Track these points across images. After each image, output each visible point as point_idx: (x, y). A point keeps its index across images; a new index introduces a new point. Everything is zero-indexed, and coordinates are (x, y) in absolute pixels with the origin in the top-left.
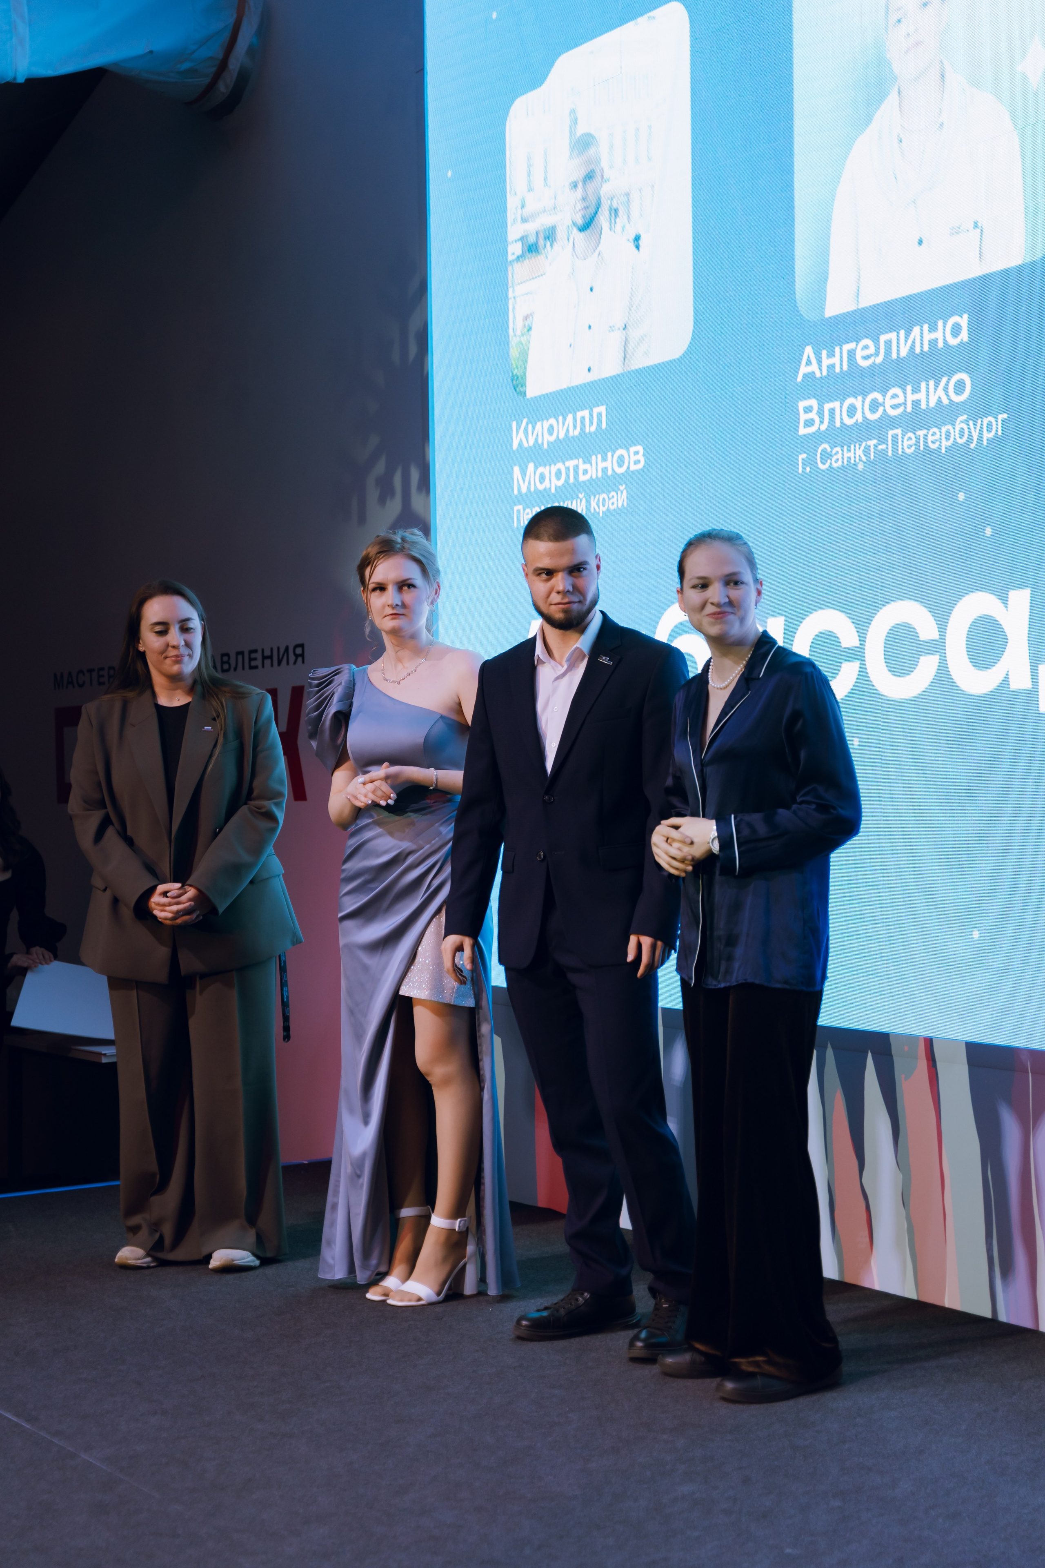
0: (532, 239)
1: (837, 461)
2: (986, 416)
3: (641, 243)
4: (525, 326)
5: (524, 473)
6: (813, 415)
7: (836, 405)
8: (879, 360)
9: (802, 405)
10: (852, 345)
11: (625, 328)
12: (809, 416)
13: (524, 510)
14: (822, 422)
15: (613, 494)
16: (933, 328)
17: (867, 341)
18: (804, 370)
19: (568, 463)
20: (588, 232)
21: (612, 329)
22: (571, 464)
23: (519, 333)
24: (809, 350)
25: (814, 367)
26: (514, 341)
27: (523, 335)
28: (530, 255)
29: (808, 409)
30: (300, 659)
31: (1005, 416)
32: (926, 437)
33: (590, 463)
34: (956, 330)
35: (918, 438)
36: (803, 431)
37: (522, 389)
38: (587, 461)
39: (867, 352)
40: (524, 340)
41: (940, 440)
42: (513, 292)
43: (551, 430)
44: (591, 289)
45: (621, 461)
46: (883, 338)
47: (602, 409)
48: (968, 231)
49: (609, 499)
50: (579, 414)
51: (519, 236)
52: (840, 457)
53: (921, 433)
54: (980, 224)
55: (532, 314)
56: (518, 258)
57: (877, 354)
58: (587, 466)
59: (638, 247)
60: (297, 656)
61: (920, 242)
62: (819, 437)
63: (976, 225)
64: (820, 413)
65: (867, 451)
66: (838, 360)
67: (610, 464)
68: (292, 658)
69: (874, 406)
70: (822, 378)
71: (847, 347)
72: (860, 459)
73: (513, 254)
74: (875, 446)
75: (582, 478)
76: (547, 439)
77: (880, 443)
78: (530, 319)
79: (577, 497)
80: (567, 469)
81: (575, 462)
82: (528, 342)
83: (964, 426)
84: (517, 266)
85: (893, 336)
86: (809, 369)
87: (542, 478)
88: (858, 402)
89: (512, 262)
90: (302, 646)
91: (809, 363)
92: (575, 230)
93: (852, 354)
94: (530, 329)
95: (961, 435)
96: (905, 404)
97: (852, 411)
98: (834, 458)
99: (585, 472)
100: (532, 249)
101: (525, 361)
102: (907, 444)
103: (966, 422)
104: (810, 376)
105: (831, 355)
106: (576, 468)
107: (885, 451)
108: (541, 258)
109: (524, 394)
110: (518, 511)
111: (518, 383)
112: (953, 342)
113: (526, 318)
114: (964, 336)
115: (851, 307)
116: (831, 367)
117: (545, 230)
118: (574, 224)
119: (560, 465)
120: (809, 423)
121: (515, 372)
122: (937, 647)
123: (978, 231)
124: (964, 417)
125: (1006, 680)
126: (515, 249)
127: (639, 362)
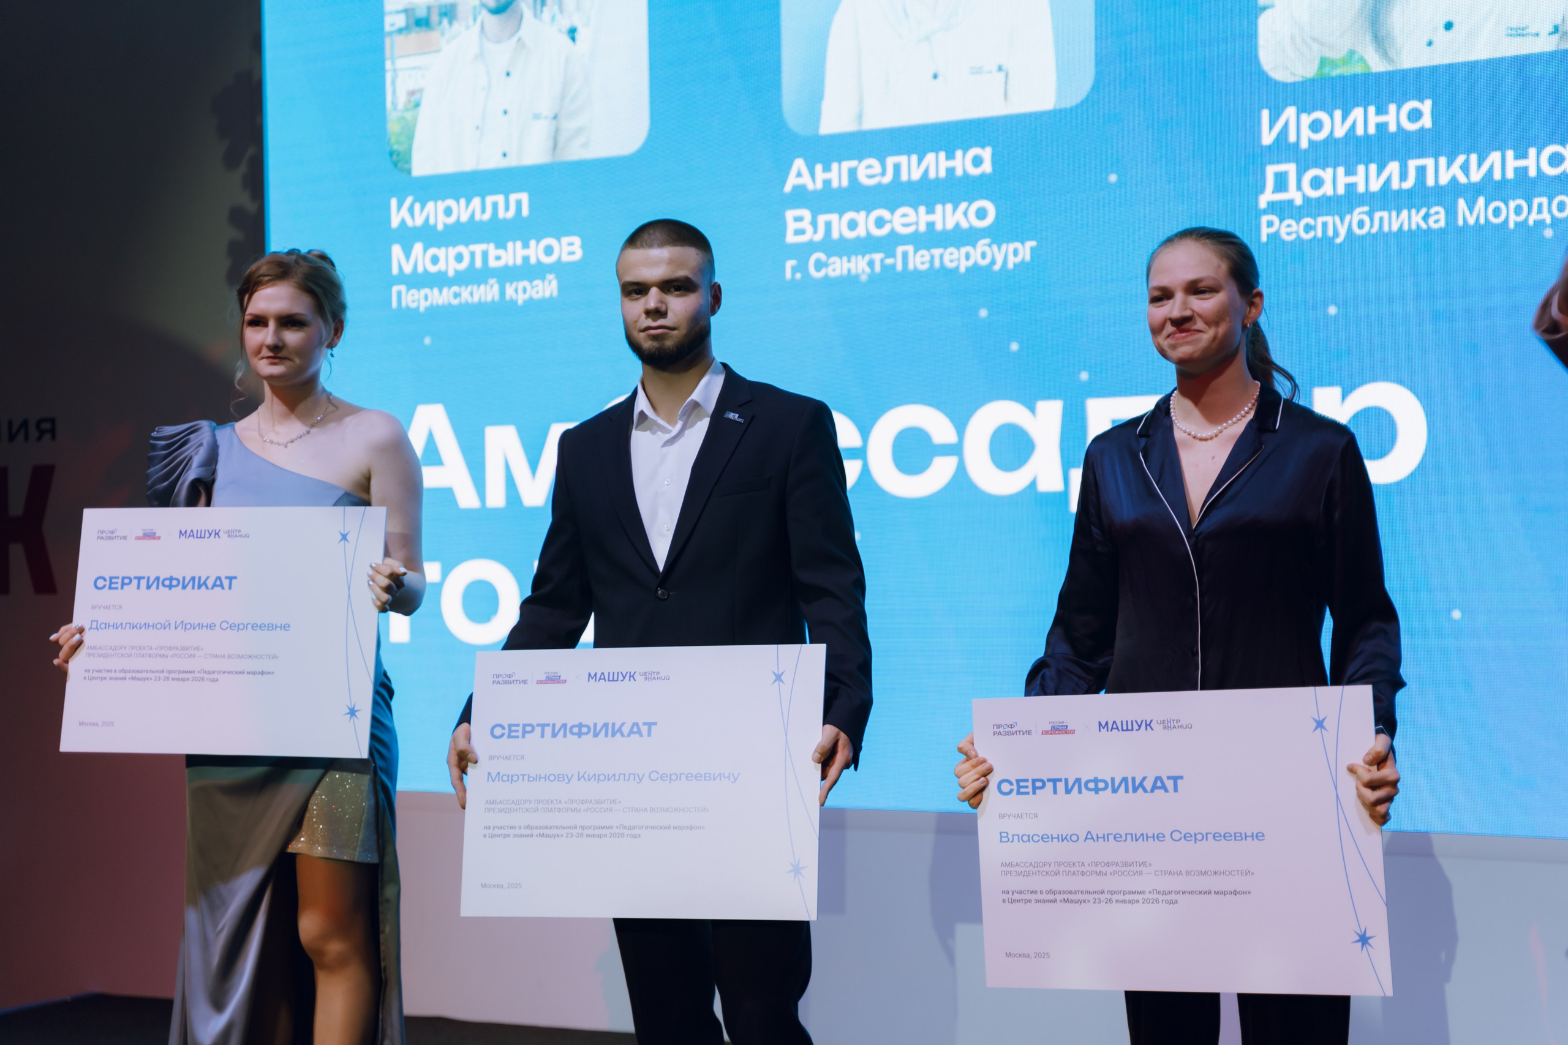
0: (421, 13)
1: (834, 270)
2: (1013, 241)
3: (577, 35)
4: (409, 101)
5: (407, 254)
6: (806, 224)
7: (834, 217)
8: (887, 179)
9: (790, 214)
10: (853, 163)
11: (555, 117)
12: (799, 225)
13: (408, 290)
14: (815, 232)
15: (537, 282)
16: (950, 156)
17: (872, 161)
18: (791, 182)
19: (473, 247)
20: (503, 16)
21: (537, 117)
22: (478, 248)
23: (400, 106)
24: (799, 164)
25: (806, 180)
26: (392, 116)
27: (407, 110)
28: (418, 29)
29: (798, 219)
30: (47, 436)
31: (1033, 243)
32: (941, 256)
33: (505, 248)
34: (977, 161)
35: (932, 257)
36: (791, 238)
37: (406, 166)
38: (501, 245)
39: (870, 172)
40: (409, 115)
41: (958, 260)
42: (393, 63)
43: (448, 212)
44: (508, 74)
45: (549, 251)
46: (891, 161)
47: (524, 197)
48: (990, 72)
49: (532, 288)
50: (490, 200)
51: (401, 7)
52: (838, 267)
53: (937, 252)
54: (1004, 68)
55: (421, 90)
56: (400, 31)
57: (883, 173)
58: (501, 252)
59: (573, 39)
60: (42, 433)
61: (935, 76)
62: (812, 247)
63: (1000, 69)
64: (814, 223)
65: (871, 264)
66: (838, 175)
67: (535, 252)
68: (33, 433)
69: (880, 223)
70: (815, 192)
71: (847, 165)
72: (863, 271)
73: (392, 25)
74: (882, 261)
75: (493, 263)
76: (441, 222)
77: (888, 256)
78: (417, 96)
79: (486, 283)
80: (473, 254)
81: (483, 247)
82: (415, 119)
83: (987, 249)
84: (399, 39)
85: (903, 159)
86: (799, 181)
87: (435, 260)
88: (861, 217)
89: (391, 33)
90: (52, 421)
91: (799, 175)
92: (484, 13)
93: (853, 172)
94: (417, 105)
95: (984, 256)
96: (917, 223)
97: (853, 225)
98: (831, 268)
99: (498, 258)
100: (421, 23)
101: (411, 137)
102: (919, 260)
103: (990, 245)
104: (800, 189)
105: (827, 169)
106: (485, 254)
107: (894, 266)
108: (434, 35)
109: (409, 172)
110: (399, 293)
111: (399, 160)
112: (974, 171)
113: (412, 93)
114: (987, 167)
115: (851, 127)
116: (827, 183)
117: (440, 7)
118: (484, 5)
119: (461, 249)
120: (800, 232)
121: (395, 147)
122: (956, 450)
123: (1002, 75)
124: (987, 241)
125: (1033, 484)
126: (394, 21)
127: (575, 152)
